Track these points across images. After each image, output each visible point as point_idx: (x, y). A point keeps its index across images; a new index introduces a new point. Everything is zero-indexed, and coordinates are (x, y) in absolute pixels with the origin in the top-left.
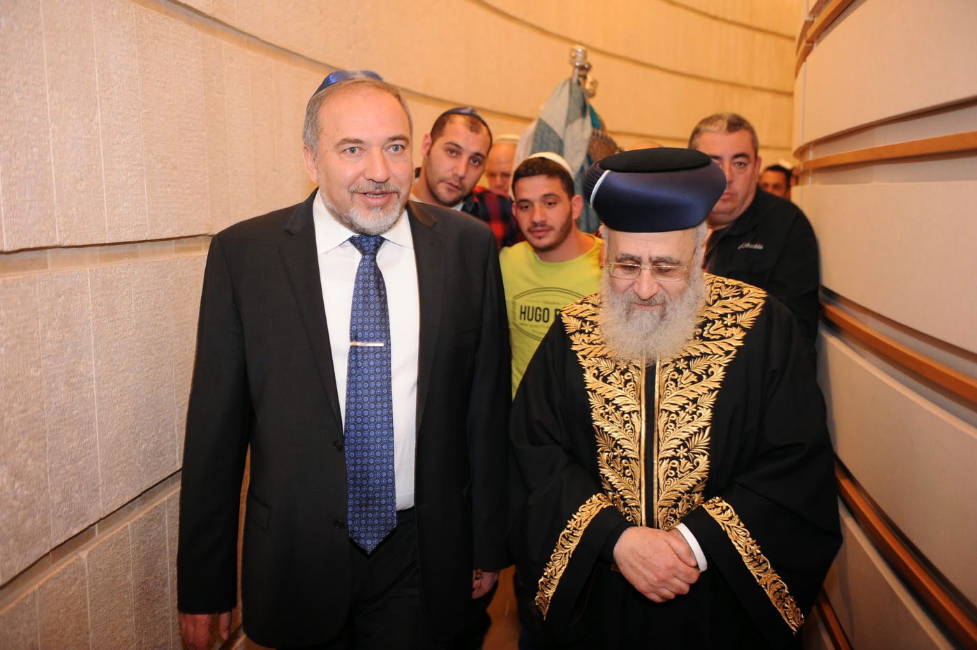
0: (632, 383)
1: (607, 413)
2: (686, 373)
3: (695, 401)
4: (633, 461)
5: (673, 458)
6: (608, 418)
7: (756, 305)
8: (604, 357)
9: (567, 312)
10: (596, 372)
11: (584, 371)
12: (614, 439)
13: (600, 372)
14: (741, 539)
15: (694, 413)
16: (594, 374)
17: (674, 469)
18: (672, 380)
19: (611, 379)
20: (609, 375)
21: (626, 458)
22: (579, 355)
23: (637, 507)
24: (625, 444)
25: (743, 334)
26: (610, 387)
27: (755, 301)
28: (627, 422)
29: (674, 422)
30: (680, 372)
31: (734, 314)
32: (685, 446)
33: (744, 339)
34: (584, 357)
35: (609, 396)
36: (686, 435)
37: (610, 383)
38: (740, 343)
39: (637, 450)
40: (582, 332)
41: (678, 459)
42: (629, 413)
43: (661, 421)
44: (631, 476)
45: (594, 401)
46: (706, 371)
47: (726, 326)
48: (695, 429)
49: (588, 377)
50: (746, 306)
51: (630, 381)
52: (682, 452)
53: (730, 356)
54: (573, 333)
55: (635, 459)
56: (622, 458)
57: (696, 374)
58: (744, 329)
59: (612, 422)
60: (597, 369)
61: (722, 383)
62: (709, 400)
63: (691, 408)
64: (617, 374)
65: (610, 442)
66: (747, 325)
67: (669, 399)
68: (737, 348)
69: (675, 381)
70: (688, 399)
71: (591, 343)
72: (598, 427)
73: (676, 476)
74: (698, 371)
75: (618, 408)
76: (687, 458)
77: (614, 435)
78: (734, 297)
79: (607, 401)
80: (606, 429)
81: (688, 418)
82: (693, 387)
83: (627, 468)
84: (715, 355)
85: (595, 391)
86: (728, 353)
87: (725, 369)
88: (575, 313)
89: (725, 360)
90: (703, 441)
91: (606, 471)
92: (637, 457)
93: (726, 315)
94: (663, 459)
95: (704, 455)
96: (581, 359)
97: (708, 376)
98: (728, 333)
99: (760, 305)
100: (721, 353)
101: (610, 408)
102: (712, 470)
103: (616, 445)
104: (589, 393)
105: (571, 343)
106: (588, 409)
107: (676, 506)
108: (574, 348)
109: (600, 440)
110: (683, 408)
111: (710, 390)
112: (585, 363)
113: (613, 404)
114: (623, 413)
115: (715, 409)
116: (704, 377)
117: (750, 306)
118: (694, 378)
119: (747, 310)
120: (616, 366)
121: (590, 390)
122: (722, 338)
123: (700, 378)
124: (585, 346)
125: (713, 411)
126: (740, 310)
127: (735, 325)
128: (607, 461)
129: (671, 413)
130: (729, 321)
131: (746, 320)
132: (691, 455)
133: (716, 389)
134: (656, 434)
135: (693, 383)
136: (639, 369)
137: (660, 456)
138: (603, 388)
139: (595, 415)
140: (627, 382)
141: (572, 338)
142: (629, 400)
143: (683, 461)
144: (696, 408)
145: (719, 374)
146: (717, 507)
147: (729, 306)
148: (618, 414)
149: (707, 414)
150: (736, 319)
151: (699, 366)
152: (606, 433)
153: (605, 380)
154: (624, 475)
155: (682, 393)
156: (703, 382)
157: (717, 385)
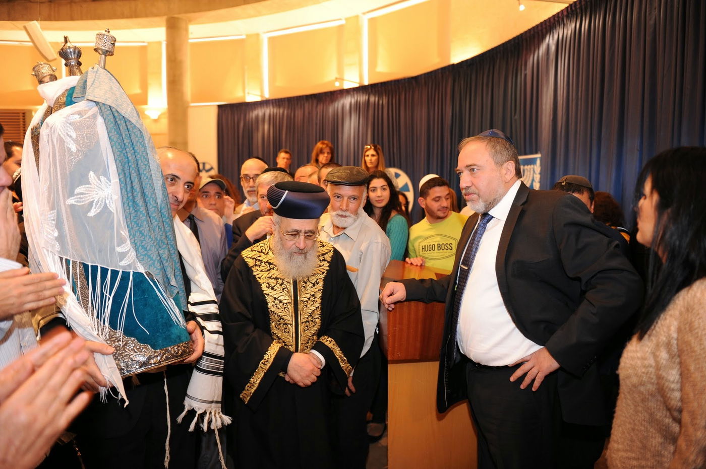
0: (286, 289)
1: (276, 304)
2: (308, 283)
3: (313, 295)
4: (289, 325)
5: (306, 322)
6: (276, 307)
8: (270, 278)
9: (246, 255)
10: (268, 285)
11: (261, 285)
12: (279, 316)
13: (269, 285)
14: (338, 352)
15: (314, 301)
16: (267, 286)
17: (307, 326)
18: (303, 287)
19: (275, 288)
20: (274, 286)
21: (286, 324)
22: (257, 277)
23: (291, 345)
24: (285, 317)
25: (328, 264)
26: (276, 292)
27: (330, 249)
28: (286, 308)
29: (306, 306)
30: (306, 283)
31: (323, 255)
32: (311, 316)
33: (329, 266)
34: (260, 278)
35: (276, 296)
36: (311, 311)
37: (275, 290)
38: (328, 268)
39: (291, 320)
40: (256, 265)
41: (308, 322)
42: (286, 304)
43: (301, 306)
44: (288, 332)
45: (269, 299)
46: (316, 281)
47: (320, 260)
48: (315, 308)
49: (264, 287)
50: (327, 251)
51: (285, 288)
52: (310, 318)
53: (324, 274)
54: (253, 266)
55: (290, 324)
56: (284, 324)
57: (312, 283)
58: (328, 262)
59: (278, 308)
60: (268, 283)
61: (323, 286)
62: (319, 295)
63: (312, 299)
64: (278, 285)
65: (277, 317)
66: (329, 260)
67: (303, 297)
68: (327, 270)
69: (304, 287)
70: (311, 295)
71: (262, 271)
72: (271, 311)
73: (308, 329)
74: (313, 282)
75: (281, 302)
76: (312, 321)
77: (279, 314)
78: (320, 247)
79: (275, 299)
80: (275, 311)
81: (312, 303)
82: (312, 289)
83: (287, 328)
84: (318, 274)
85: (269, 294)
86: (323, 273)
87: (324, 280)
88: (250, 256)
89: (323, 276)
90: (318, 313)
91: (275, 331)
92: (291, 323)
93: (319, 256)
94: (302, 323)
95: (318, 318)
96: (258, 279)
97: (317, 284)
98: (322, 263)
99: (332, 251)
100: (321, 273)
101: (277, 302)
102: (322, 325)
103: (280, 319)
104: (266, 296)
105: (252, 272)
106: (266, 303)
107: (308, 343)
108: (254, 274)
109: (272, 317)
110: (309, 299)
111: (319, 290)
112: (260, 281)
113: (278, 300)
114: (283, 305)
115: (322, 298)
116: (316, 284)
117: (328, 251)
118: (311, 285)
119: (327, 253)
120: (277, 281)
121: (266, 294)
122: (320, 266)
123: (314, 285)
124: (259, 272)
125: (321, 299)
126: (324, 253)
127: (324, 260)
128: (275, 326)
129: (304, 302)
130: (321, 258)
131: (328, 258)
132: (313, 319)
133: (321, 289)
134: (299, 312)
135: (312, 287)
136: (289, 283)
137: (302, 321)
138: (273, 293)
139: (270, 305)
140: (283, 289)
141: (253, 269)
142: (286, 298)
143: (311, 322)
144: (314, 298)
145: (321, 284)
146: (327, 341)
147: (320, 251)
148: (281, 304)
149: (319, 301)
150: (324, 257)
151: (313, 280)
152: (276, 314)
153: (272, 288)
154: (285, 332)
155: (308, 292)
156: (316, 287)
157: (322, 288)
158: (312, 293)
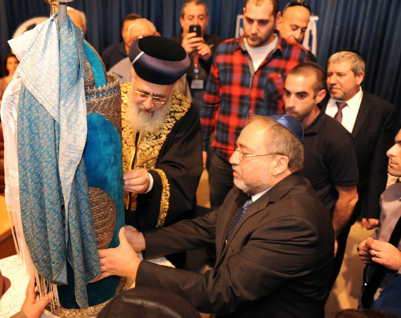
0: (133, 134)
2: (152, 135)
3: (153, 147)
7: (184, 111)
15: (152, 152)
21: (125, 162)
25: (175, 122)
26: (124, 133)
27: (185, 109)
29: (143, 154)
30: (150, 134)
31: (175, 112)
32: (147, 163)
33: (175, 124)
36: (148, 159)
38: (174, 126)
41: (143, 167)
42: (129, 146)
43: (139, 152)
46: (159, 135)
47: (171, 117)
48: (152, 157)
50: (180, 110)
53: (170, 131)
57: (155, 136)
58: (176, 120)
61: (164, 142)
62: (159, 148)
63: (151, 150)
66: (178, 119)
67: (143, 145)
68: (173, 128)
69: (147, 137)
70: (151, 146)
78: (177, 104)
82: (154, 141)
84: (164, 129)
86: (169, 129)
87: (167, 136)
89: (168, 132)
93: (172, 112)
97: (160, 138)
98: (171, 120)
99: (186, 112)
100: (167, 128)
110: (148, 149)
111: (159, 144)
116: (158, 137)
117: (182, 111)
118: (154, 137)
119: (180, 112)
122: (169, 122)
123: (156, 138)
125: (159, 152)
126: (177, 110)
127: (174, 117)
129: (143, 150)
130: (172, 115)
131: (178, 116)
132: (148, 166)
133: (162, 144)
134: (136, 157)
135: (154, 139)
137: (137, 165)
144: (153, 150)
145: (164, 137)
147: (174, 108)
149: (157, 153)
150: (175, 115)
151: (157, 133)
155: (149, 143)
156: (158, 140)
157: (162, 142)
158: (153, 144)
